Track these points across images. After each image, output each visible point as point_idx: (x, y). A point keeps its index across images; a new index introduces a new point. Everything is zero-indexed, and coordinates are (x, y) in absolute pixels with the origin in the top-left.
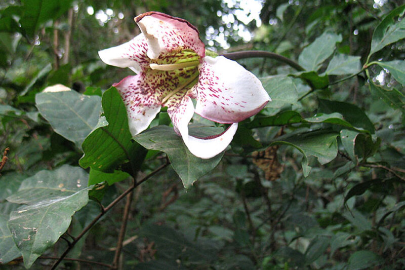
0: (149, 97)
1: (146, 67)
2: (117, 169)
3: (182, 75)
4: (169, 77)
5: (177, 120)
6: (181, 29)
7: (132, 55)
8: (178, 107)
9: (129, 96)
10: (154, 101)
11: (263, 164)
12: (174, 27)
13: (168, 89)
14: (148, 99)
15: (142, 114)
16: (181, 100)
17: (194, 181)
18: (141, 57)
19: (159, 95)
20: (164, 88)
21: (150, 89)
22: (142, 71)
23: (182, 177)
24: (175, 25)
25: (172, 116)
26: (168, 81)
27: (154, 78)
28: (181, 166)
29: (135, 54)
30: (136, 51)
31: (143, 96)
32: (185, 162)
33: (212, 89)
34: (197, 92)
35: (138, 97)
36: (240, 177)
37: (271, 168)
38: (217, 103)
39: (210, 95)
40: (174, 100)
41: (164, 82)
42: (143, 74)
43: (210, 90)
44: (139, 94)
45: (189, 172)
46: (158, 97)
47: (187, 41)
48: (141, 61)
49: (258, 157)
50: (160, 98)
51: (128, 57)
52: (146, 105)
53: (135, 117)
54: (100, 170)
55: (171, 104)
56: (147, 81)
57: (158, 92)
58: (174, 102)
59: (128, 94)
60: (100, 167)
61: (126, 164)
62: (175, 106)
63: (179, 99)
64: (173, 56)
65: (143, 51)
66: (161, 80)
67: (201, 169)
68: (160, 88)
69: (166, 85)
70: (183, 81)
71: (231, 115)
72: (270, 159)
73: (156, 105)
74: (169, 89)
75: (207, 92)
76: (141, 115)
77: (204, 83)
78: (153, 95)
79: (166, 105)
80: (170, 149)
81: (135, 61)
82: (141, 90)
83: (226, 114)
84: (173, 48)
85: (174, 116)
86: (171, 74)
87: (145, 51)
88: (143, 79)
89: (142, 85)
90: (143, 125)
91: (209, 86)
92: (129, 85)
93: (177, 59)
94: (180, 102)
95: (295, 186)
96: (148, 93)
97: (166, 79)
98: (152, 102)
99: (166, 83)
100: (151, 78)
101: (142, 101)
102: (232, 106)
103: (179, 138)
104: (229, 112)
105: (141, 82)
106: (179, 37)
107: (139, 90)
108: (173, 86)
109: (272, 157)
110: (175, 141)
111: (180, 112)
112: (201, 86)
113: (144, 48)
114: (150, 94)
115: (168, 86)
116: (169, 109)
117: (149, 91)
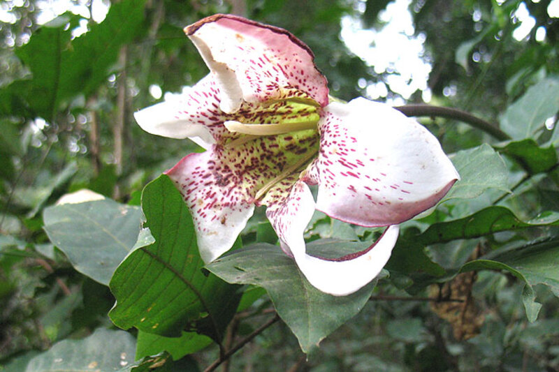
0: (230, 190)
1: (222, 134)
2: (188, 331)
3: (291, 148)
4: (266, 153)
5: (284, 226)
6: (279, 51)
7: (195, 114)
8: (285, 204)
9: (194, 190)
10: (241, 197)
11: (448, 311)
12: (265, 46)
13: (265, 175)
14: (229, 195)
15: (219, 221)
16: (290, 191)
17: (321, 339)
18: (210, 115)
19: (249, 186)
20: (258, 173)
21: (232, 174)
22: (215, 142)
23: (298, 332)
24: (267, 43)
25: (275, 221)
26: (265, 159)
27: (239, 154)
28: (294, 311)
29: (200, 111)
30: (201, 105)
31: (221, 188)
32: (303, 305)
33: (345, 163)
34: (318, 170)
35: (210, 192)
36: (410, 338)
37: (463, 318)
38: (355, 188)
39: (342, 173)
40: (278, 193)
41: (257, 162)
42: (218, 148)
43: (343, 163)
44: (213, 186)
45: (310, 322)
46: (247, 189)
47: (292, 75)
48: (211, 122)
49: (440, 299)
50: (251, 191)
51: (187, 117)
52: (227, 205)
53: (206, 227)
54: (156, 332)
55: (272, 200)
56: (226, 162)
57: (248, 180)
58: (278, 197)
59: (193, 187)
60: (154, 327)
61: (202, 319)
62: (280, 204)
63: (287, 190)
64: (273, 113)
65: (213, 104)
66: (252, 159)
67: (334, 315)
68: (252, 173)
69: (263, 168)
70: (293, 159)
71: (386, 210)
72: (462, 301)
73: (246, 204)
74: (269, 174)
75: (337, 168)
76: (218, 225)
77: (330, 153)
78: (238, 186)
79: (263, 202)
80: (273, 281)
81: (201, 125)
82: (216, 178)
83: (376, 208)
84: (269, 94)
85: (278, 221)
86: (270, 147)
87: (216, 103)
88: (219, 157)
89: (218, 169)
90: (223, 242)
91: (339, 157)
92: (194, 170)
93: (279, 118)
94: (289, 195)
95: (505, 349)
96: (229, 182)
97: (262, 157)
98: (237, 199)
99: (262, 164)
100: (233, 154)
101: (219, 198)
102: (387, 193)
103: (291, 262)
104: (381, 204)
105: (214, 163)
106: (277, 68)
107: (212, 179)
108: (275, 168)
109: (464, 298)
110: (283, 266)
111: (289, 212)
112: (324, 160)
113: (216, 98)
114: (232, 184)
115: (265, 169)
116: (268, 209)
117: (230, 179)
